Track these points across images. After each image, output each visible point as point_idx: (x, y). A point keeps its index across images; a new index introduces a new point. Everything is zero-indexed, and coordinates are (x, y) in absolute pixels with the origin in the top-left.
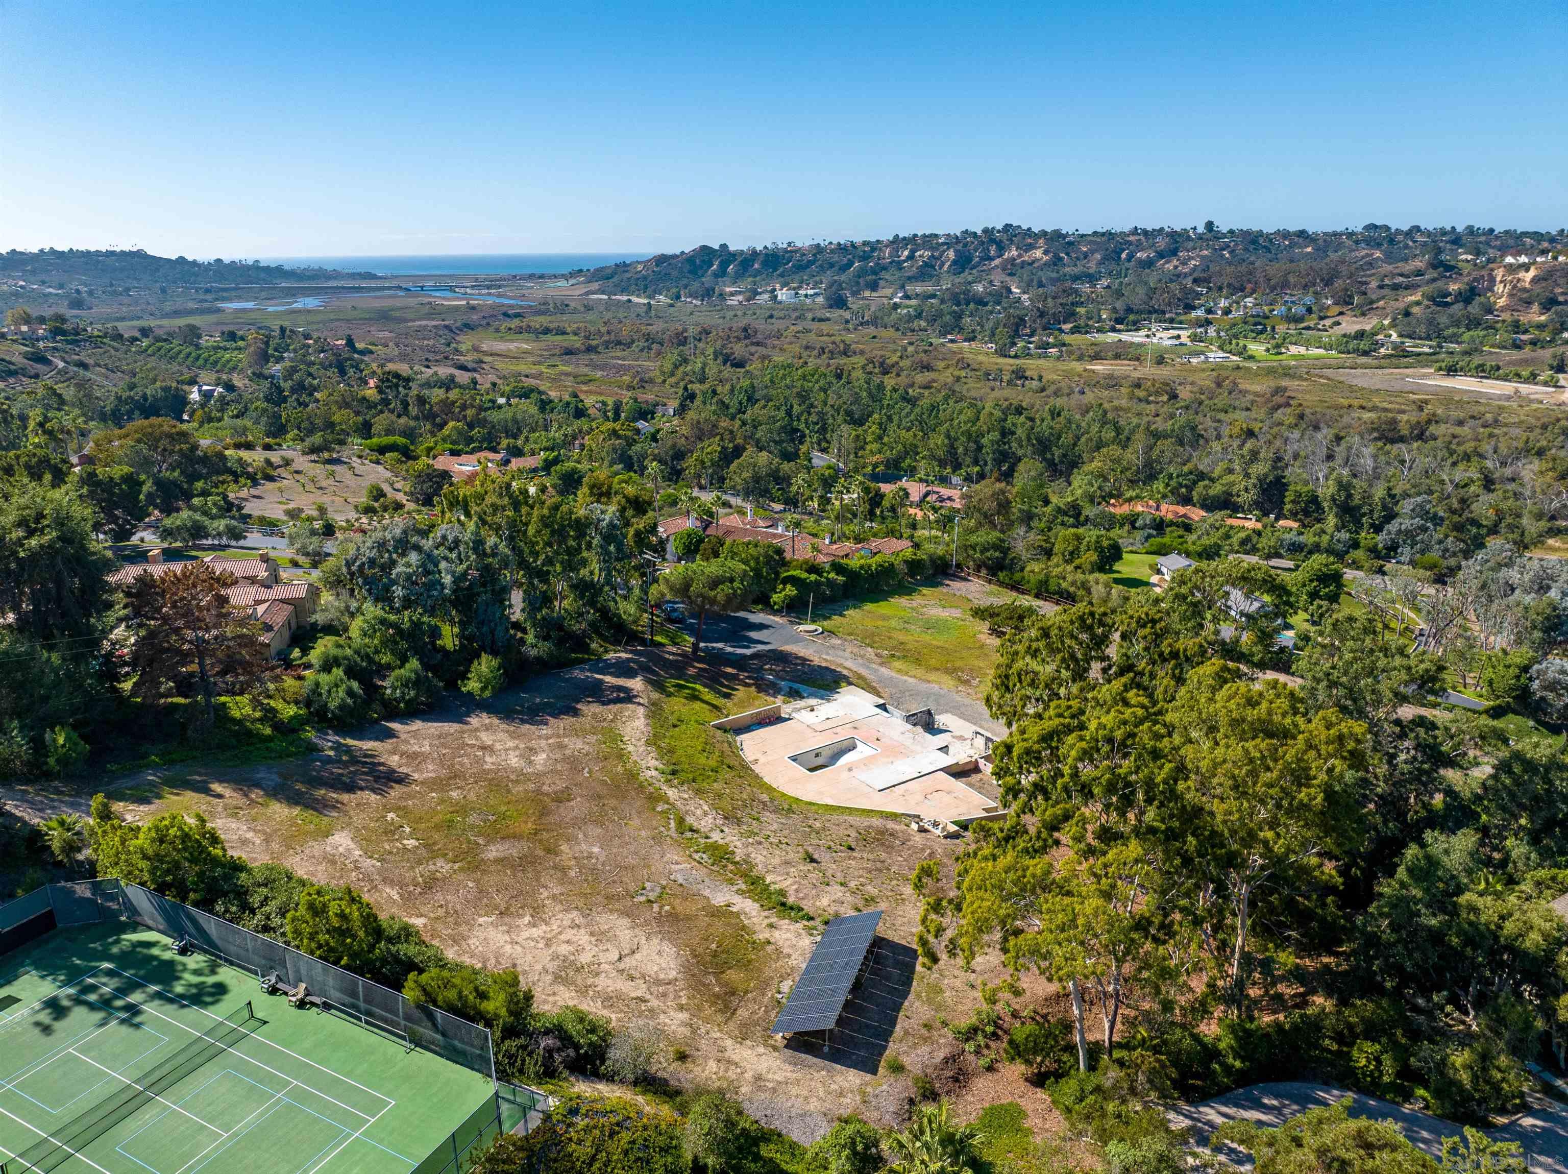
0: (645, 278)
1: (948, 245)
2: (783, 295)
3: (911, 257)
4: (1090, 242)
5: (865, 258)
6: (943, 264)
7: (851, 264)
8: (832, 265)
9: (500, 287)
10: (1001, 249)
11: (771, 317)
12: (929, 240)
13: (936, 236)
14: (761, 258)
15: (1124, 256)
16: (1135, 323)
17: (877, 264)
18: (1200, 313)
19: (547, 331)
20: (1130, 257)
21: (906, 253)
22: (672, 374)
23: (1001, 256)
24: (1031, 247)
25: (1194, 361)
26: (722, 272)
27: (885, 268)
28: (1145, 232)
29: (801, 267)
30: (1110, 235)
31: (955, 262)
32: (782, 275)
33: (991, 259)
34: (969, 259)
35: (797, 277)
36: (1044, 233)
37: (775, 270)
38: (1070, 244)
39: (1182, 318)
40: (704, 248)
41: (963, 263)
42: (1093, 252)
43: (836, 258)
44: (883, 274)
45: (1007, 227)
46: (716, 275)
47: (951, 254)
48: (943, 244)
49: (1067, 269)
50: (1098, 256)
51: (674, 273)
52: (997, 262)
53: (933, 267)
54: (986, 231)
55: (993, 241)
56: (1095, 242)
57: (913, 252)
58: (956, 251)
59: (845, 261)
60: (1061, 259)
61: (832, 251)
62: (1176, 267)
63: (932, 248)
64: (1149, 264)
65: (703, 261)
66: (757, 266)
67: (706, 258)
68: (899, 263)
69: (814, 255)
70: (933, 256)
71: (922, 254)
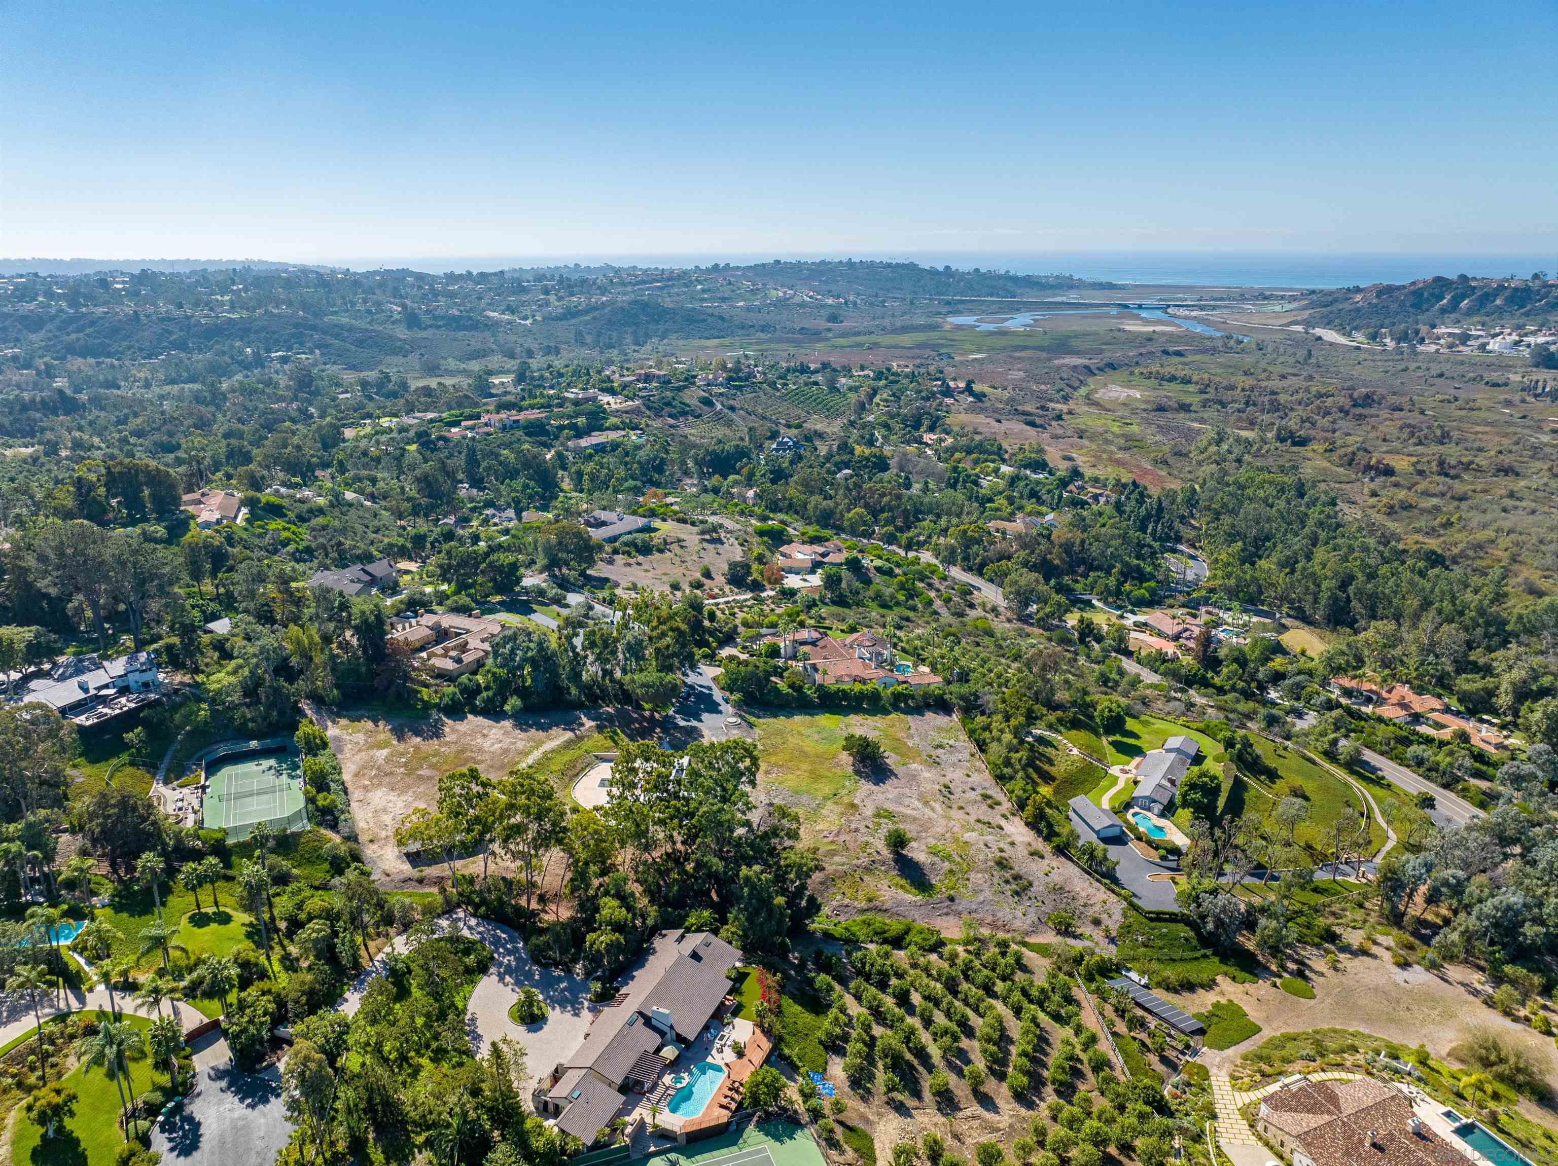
0: (1358, 310)
9: (1214, 308)
11: (1441, 375)
14: (1507, 293)
19: (1172, 379)
26: (1454, 306)
32: (1522, 316)
35: (1540, 319)
37: (1522, 307)
40: (1438, 279)
46: (1443, 311)
51: (1393, 307)
65: (1432, 295)
66: (1498, 302)
67: (1437, 291)
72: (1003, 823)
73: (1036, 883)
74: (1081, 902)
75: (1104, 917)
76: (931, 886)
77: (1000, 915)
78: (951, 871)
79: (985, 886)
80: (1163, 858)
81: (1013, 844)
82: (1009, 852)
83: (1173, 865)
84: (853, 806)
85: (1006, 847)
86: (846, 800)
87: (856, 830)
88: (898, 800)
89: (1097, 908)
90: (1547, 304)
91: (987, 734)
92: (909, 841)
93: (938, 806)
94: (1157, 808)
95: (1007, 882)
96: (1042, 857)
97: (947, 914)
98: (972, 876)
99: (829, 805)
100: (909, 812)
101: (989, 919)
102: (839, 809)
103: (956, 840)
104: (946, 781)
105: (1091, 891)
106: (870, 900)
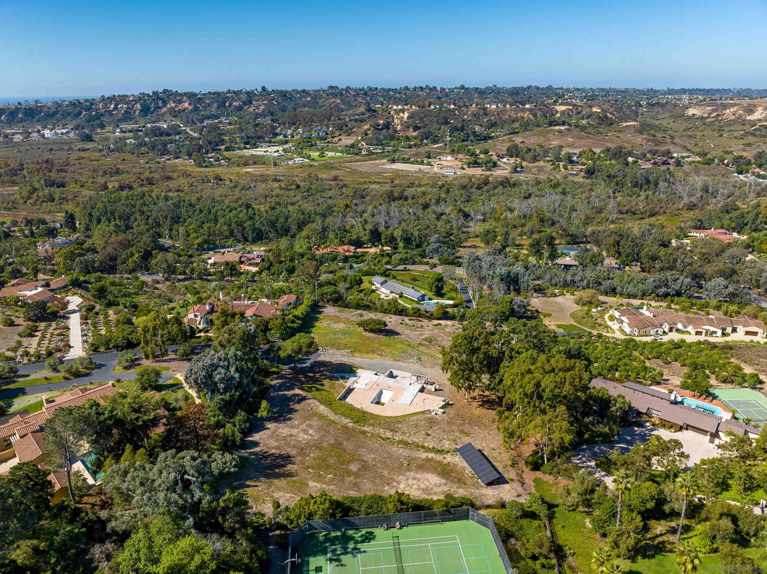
1: (135, 101)
2: (47, 133)
3: (116, 108)
4: (209, 98)
5: (88, 109)
6: (135, 112)
7: (80, 113)
8: (69, 114)
10: (165, 103)
12: (123, 99)
13: (127, 96)
15: (227, 104)
16: (254, 144)
17: (97, 113)
18: (281, 137)
20: (230, 104)
21: (112, 106)
22: (29, 198)
23: (165, 106)
24: (180, 102)
25: (290, 163)
27: (102, 115)
28: (235, 92)
29: (50, 116)
30: (218, 94)
31: (141, 111)
32: (39, 121)
33: (160, 108)
34: (149, 109)
35: (50, 122)
36: (185, 94)
38: (200, 99)
39: (273, 140)
41: (145, 111)
42: (213, 103)
43: (70, 110)
44: (103, 119)
45: (165, 91)
47: (138, 106)
48: (132, 101)
49: (202, 113)
50: (215, 105)
52: (164, 110)
53: (130, 113)
54: (154, 93)
55: (159, 98)
56: (212, 98)
57: (116, 105)
58: (141, 105)
59: (76, 111)
60: (198, 108)
61: (67, 106)
62: (254, 110)
63: (127, 103)
64: (240, 109)
68: (110, 112)
69: (56, 108)
70: (128, 107)
71: (123, 107)
94: (426, 298)
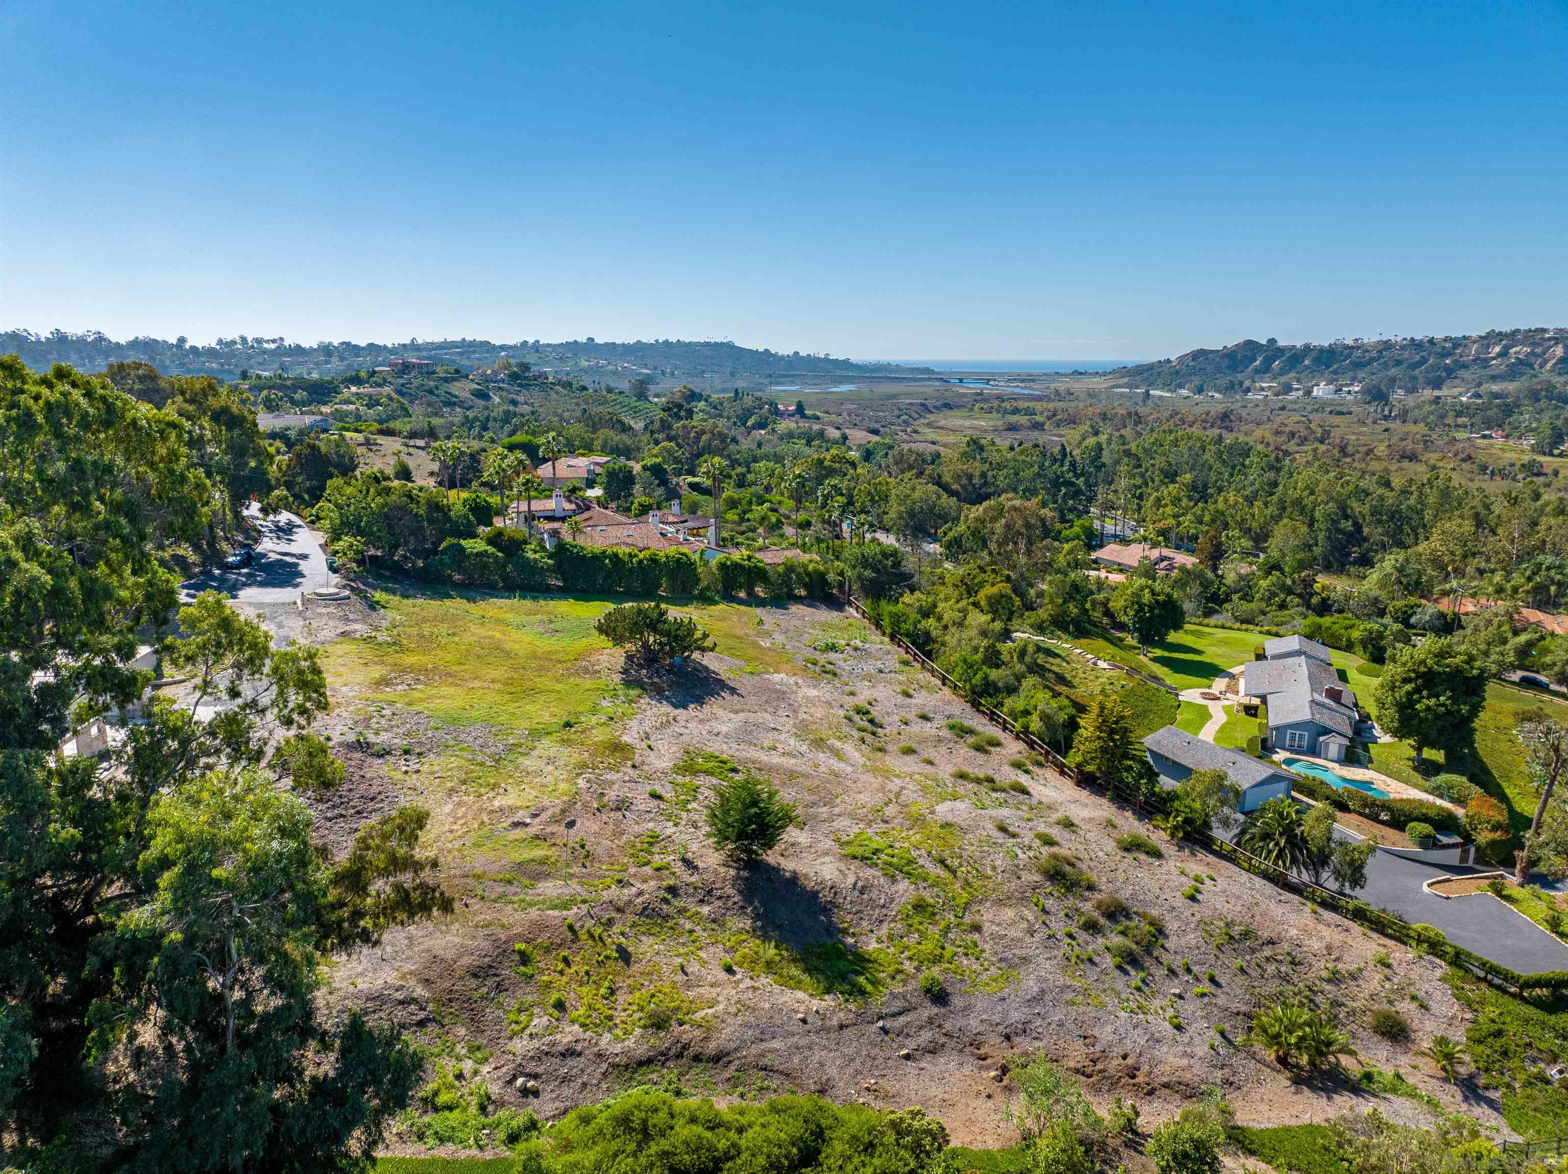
0: (1176, 373)
1: (1556, 340)
3: (1504, 354)
5: (1445, 354)
6: (1545, 362)
7: (1424, 361)
8: (1399, 363)
12: (1535, 337)
13: (1544, 330)
14: (1314, 354)
17: (1456, 362)
19: (1016, 411)
21: (1497, 349)
26: (1265, 368)
27: (1465, 366)
29: (1359, 365)
31: (1561, 360)
32: (1332, 372)
35: (1351, 374)
37: (1328, 367)
40: (1249, 343)
43: (1406, 355)
44: (1462, 373)
46: (1257, 371)
47: (1559, 351)
48: (1550, 339)
51: (1210, 368)
53: (1531, 365)
57: (1507, 348)
58: (1565, 347)
59: (1417, 358)
61: (1403, 348)
63: (1534, 345)
65: (1245, 356)
66: (1307, 362)
67: (1249, 353)
68: (1486, 361)
69: (1380, 352)
70: (1533, 353)
71: (1520, 351)
72: (1024, 779)
73: (1171, 926)
74: (1320, 968)
75: (1405, 1007)
76: (862, 962)
77: (1105, 1034)
78: (920, 907)
79: (1032, 946)
80: (1428, 843)
81: (1068, 824)
82: (1068, 846)
83: (1453, 857)
84: (617, 748)
85: (1055, 832)
86: (600, 735)
87: (622, 806)
88: (746, 734)
89: (1374, 981)
90: (1351, 363)
91: (930, 623)
92: (787, 819)
93: (849, 749)
94: (1334, 745)
95: (1091, 927)
96: (1156, 854)
97: (933, 1050)
98: (986, 915)
99: (547, 747)
100: (775, 759)
101: (1077, 1055)
102: (570, 756)
103: (918, 822)
104: (861, 700)
105: (1330, 935)
106: (659, 1023)
